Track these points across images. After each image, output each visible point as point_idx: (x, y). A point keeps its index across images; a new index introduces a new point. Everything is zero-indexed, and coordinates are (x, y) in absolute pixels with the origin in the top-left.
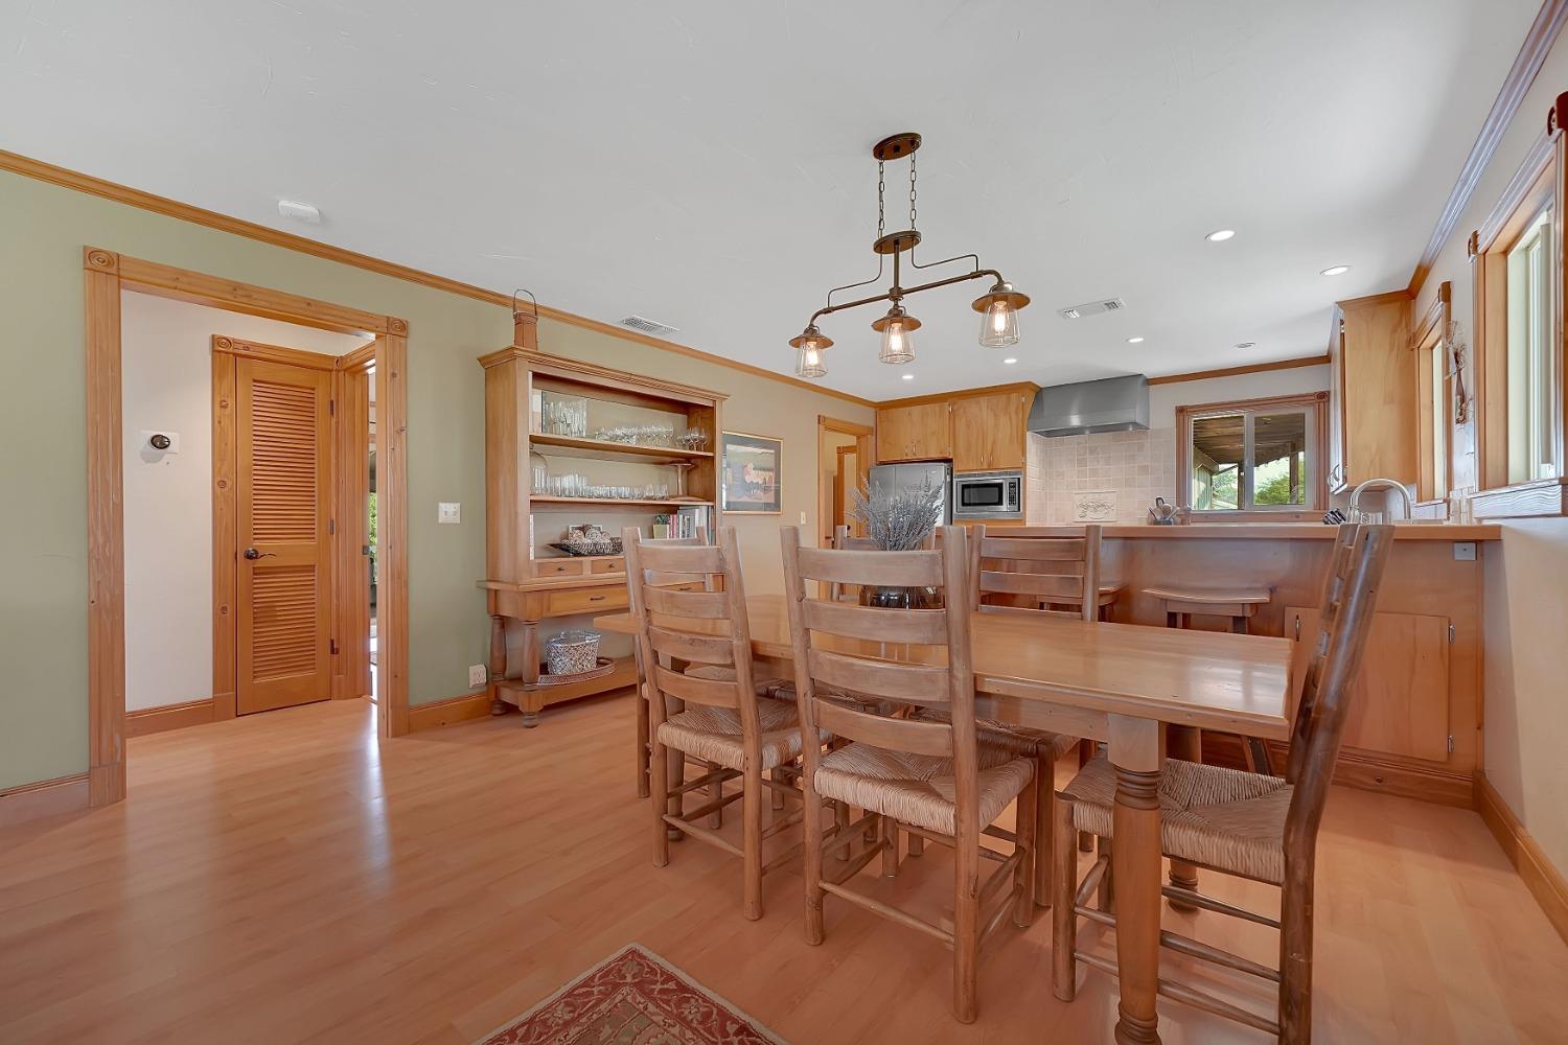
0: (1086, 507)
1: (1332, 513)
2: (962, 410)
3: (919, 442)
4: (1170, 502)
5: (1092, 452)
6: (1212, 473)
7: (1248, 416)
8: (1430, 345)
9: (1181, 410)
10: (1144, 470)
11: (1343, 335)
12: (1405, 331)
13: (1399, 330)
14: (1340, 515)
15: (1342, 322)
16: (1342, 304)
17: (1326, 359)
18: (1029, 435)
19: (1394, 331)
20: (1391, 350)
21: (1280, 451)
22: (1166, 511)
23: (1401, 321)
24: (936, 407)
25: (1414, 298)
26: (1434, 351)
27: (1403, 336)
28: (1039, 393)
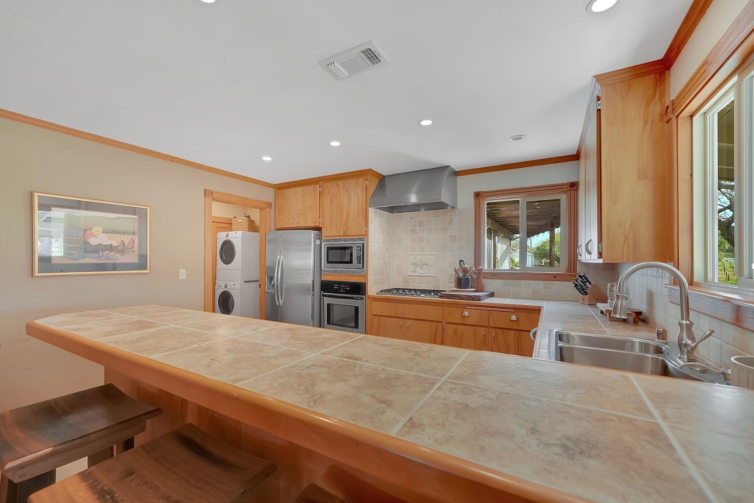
0: (416, 265)
1: (580, 276)
2: (327, 191)
3: (301, 214)
4: (469, 264)
5: (420, 224)
6: (510, 239)
7: (522, 200)
8: (690, 114)
9: (478, 195)
10: (453, 238)
11: (599, 111)
12: (659, 103)
13: (653, 104)
14: (586, 278)
15: (598, 99)
16: (599, 78)
17: (576, 157)
18: (371, 211)
19: (648, 105)
20: (646, 123)
21: (545, 228)
22: (465, 271)
23: (655, 93)
24: (311, 188)
25: (669, 69)
26: (695, 119)
27: (656, 109)
28: (382, 180)
